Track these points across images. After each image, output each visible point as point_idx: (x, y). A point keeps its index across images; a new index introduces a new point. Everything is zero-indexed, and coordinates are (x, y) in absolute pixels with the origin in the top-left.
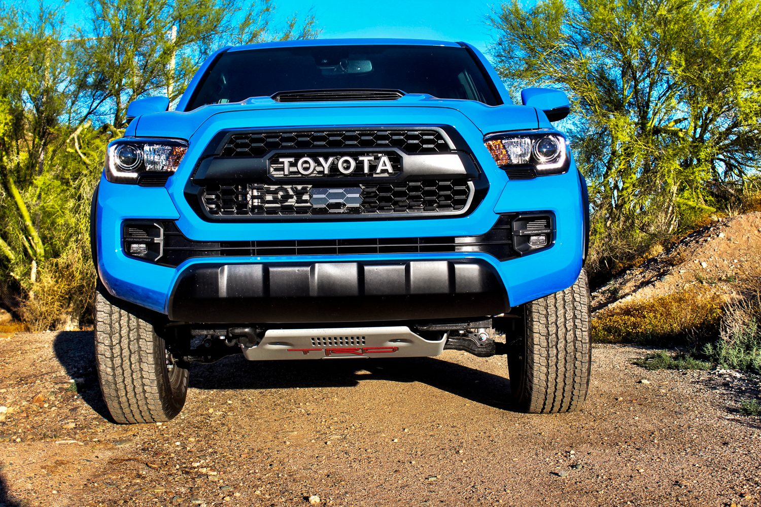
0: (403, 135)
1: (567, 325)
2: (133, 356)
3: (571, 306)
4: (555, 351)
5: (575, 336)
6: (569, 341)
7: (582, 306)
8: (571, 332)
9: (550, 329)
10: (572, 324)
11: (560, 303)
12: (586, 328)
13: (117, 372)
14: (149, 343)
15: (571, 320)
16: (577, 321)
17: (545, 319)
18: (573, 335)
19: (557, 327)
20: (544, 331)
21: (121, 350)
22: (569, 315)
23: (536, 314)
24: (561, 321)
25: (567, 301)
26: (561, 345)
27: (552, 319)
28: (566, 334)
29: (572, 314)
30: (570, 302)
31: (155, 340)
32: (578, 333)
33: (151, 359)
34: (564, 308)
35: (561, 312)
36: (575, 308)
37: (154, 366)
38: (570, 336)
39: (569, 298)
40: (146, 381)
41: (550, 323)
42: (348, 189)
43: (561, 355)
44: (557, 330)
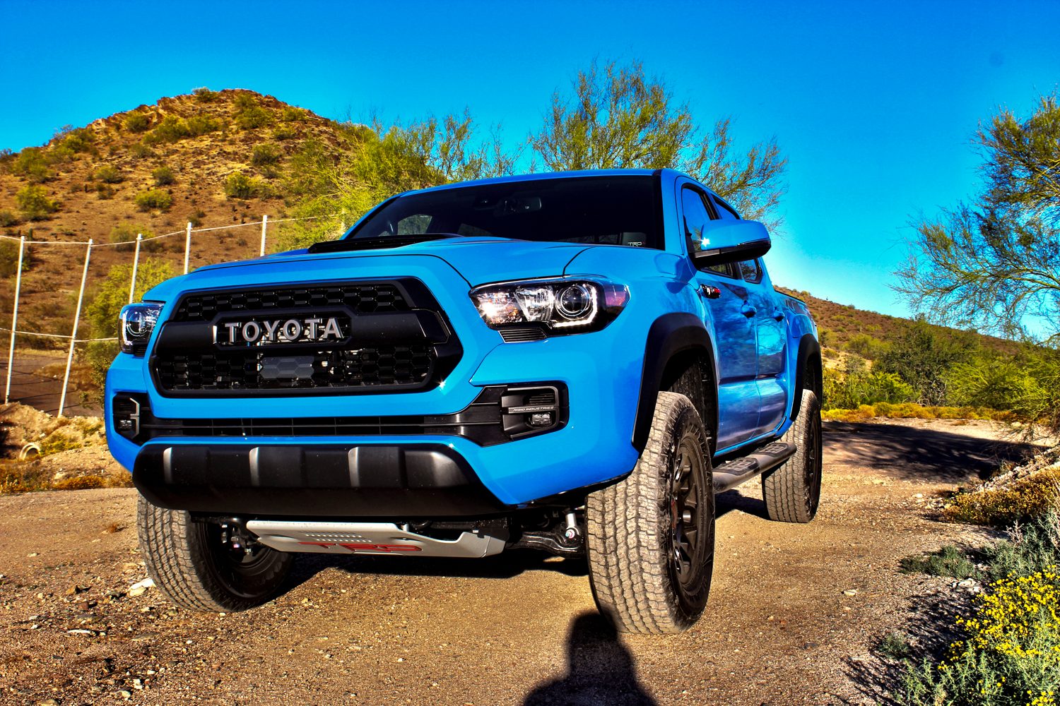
0: (356, 291)
1: (628, 526)
2: (167, 540)
3: (635, 500)
4: (614, 559)
5: (639, 541)
6: (631, 547)
7: (649, 501)
8: (633, 535)
9: (607, 530)
10: (634, 524)
11: (620, 496)
12: (653, 530)
13: (155, 557)
14: (182, 527)
15: (633, 520)
16: (640, 520)
17: (601, 517)
18: (635, 539)
19: (616, 529)
20: (599, 532)
21: (156, 533)
22: (631, 513)
23: (591, 510)
24: (620, 519)
25: (630, 494)
26: (621, 551)
27: (609, 517)
28: (626, 538)
29: (635, 512)
30: (634, 497)
31: (187, 524)
32: (642, 536)
33: (184, 544)
34: (625, 504)
35: (621, 507)
36: (638, 505)
37: (188, 552)
38: (632, 540)
39: (632, 490)
40: (184, 569)
41: (606, 522)
42: (300, 358)
43: (623, 565)
44: (615, 533)
